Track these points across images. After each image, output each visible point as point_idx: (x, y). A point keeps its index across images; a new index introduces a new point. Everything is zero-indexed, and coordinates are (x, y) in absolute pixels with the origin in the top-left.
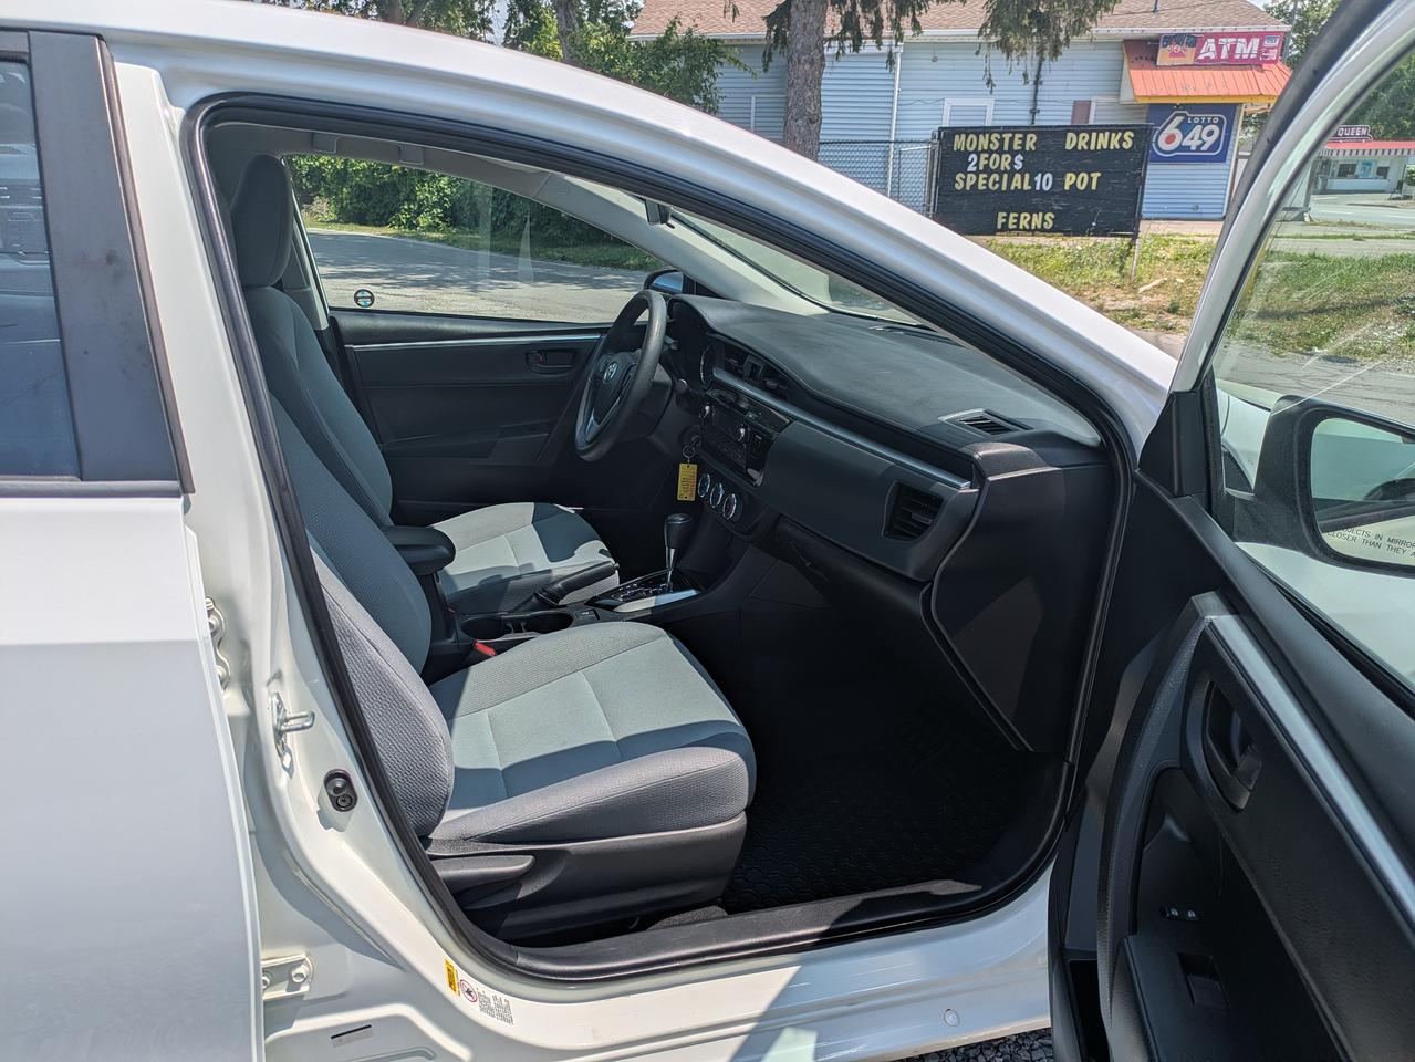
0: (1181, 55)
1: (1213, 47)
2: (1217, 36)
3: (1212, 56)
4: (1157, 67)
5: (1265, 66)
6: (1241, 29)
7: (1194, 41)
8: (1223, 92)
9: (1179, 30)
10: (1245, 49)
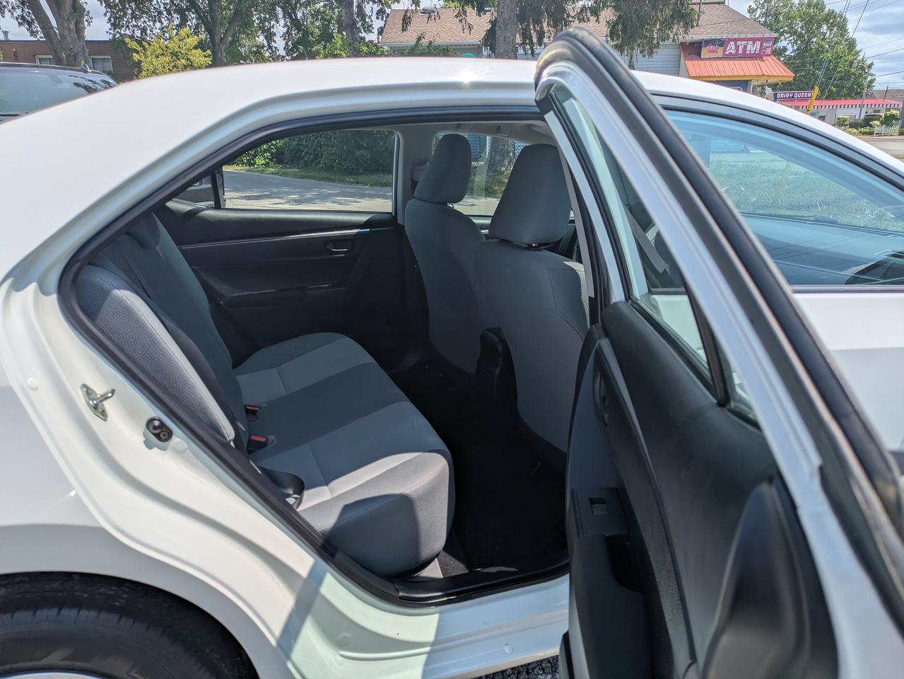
0: (715, 51)
1: (733, 47)
2: (736, 40)
3: (733, 52)
4: (701, 59)
5: (764, 58)
6: (750, 36)
7: (722, 43)
8: (742, 74)
9: (713, 37)
10: (752, 48)
